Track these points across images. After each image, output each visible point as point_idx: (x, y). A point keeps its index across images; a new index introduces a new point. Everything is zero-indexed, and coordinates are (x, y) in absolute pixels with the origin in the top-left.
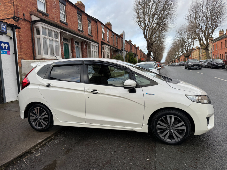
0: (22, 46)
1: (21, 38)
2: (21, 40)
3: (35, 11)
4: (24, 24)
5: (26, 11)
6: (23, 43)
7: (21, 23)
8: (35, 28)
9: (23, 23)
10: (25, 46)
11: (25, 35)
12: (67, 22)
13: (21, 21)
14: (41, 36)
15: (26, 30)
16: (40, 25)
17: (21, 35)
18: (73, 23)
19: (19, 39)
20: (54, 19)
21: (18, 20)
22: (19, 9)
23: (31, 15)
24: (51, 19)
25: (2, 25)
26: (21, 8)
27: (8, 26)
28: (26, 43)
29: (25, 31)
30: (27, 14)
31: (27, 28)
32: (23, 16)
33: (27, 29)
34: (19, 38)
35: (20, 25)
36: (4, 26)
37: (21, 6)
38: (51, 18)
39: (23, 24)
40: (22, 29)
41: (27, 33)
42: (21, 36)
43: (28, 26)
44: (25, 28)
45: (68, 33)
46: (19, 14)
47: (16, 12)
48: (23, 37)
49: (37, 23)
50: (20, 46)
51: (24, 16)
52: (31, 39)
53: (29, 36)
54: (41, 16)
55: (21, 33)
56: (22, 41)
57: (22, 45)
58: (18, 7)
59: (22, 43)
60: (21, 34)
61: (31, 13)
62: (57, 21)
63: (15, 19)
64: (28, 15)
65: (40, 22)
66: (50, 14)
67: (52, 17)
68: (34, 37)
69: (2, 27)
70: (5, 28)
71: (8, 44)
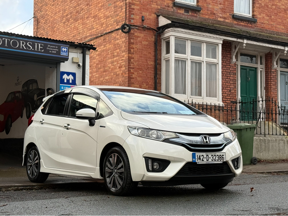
0: (133, 78)
1: (132, 63)
2: (131, 68)
3: (168, 6)
4: (142, 35)
5: (147, 10)
6: (136, 73)
7: (136, 34)
8: (164, 40)
9: (139, 35)
10: (139, 79)
11: (141, 57)
12: (253, 15)
13: (136, 30)
14: (173, 55)
15: (145, 48)
16: (172, 35)
17: (133, 58)
18: (276, 14)
19: (129, 65)
20: (214, 14)
21: (130, 29)
22: (134, 9)
23: (158, 16)
24: (207, 17)
25: (62, 48)
26: (138, 7)
27: (76, 47)
28: (141, 72)
29: (142, 50)
30: (151, 15)
31: (147, 43)
32: (141, 20)
33: (147, 45)
34: (129, 63)
35: (133, 39)
36: (64, 48)
37: (138, 3)
38: (206, 15)
39: (138, 37)
40: (136, 46)
41: (145, 53)
42: (132, 60)
43: (149, 39)
44: (143, 43)
45: (245, 41)
46: (133, 19)
47: (128, 16)
48: (136, 62)
49: (166, 30)
50: (128, 78)
51: (143, 20)
52: (152, 63)
53: (150, 58)
54: (180, 13)
55: (133, 54)
56: (133, 68)
57: (134, 76)
58: (132, 7)
59: (133, 73)
60: (133, 56)
61: (158, 12)
62: (225, 18)
63: (125, 28)
64: (151, 17)
65: (171, 29)
66: (205, 5)
67: (209, 12)
68: (160, 60)
69: (62, 50)
70: (66, 52)
71: (74, 75)
